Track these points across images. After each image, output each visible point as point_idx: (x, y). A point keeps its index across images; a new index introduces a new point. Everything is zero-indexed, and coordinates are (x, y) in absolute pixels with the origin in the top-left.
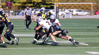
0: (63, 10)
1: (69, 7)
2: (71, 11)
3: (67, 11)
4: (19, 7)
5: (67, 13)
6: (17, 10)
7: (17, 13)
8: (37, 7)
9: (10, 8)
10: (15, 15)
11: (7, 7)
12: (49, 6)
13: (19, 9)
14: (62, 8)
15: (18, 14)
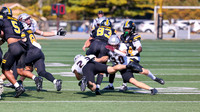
0: (172, 21)
1: (185, 15)
2: (188, 24)
3: (180, 23)
4: (79, 15)
5: (180, 28)
6: (75, 21)
7: (74, 28)
8: (118, 16)
9: (60, 17)
10: (72, 31)
11: (55, 15)
12: (142, 14)
13: (78, 19)
14: (169, 17)
15: (77, 30)
